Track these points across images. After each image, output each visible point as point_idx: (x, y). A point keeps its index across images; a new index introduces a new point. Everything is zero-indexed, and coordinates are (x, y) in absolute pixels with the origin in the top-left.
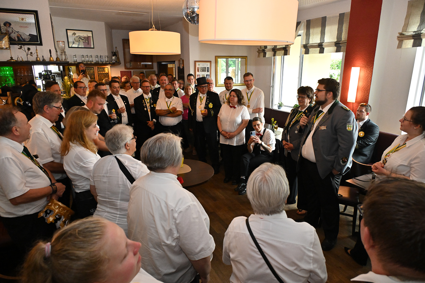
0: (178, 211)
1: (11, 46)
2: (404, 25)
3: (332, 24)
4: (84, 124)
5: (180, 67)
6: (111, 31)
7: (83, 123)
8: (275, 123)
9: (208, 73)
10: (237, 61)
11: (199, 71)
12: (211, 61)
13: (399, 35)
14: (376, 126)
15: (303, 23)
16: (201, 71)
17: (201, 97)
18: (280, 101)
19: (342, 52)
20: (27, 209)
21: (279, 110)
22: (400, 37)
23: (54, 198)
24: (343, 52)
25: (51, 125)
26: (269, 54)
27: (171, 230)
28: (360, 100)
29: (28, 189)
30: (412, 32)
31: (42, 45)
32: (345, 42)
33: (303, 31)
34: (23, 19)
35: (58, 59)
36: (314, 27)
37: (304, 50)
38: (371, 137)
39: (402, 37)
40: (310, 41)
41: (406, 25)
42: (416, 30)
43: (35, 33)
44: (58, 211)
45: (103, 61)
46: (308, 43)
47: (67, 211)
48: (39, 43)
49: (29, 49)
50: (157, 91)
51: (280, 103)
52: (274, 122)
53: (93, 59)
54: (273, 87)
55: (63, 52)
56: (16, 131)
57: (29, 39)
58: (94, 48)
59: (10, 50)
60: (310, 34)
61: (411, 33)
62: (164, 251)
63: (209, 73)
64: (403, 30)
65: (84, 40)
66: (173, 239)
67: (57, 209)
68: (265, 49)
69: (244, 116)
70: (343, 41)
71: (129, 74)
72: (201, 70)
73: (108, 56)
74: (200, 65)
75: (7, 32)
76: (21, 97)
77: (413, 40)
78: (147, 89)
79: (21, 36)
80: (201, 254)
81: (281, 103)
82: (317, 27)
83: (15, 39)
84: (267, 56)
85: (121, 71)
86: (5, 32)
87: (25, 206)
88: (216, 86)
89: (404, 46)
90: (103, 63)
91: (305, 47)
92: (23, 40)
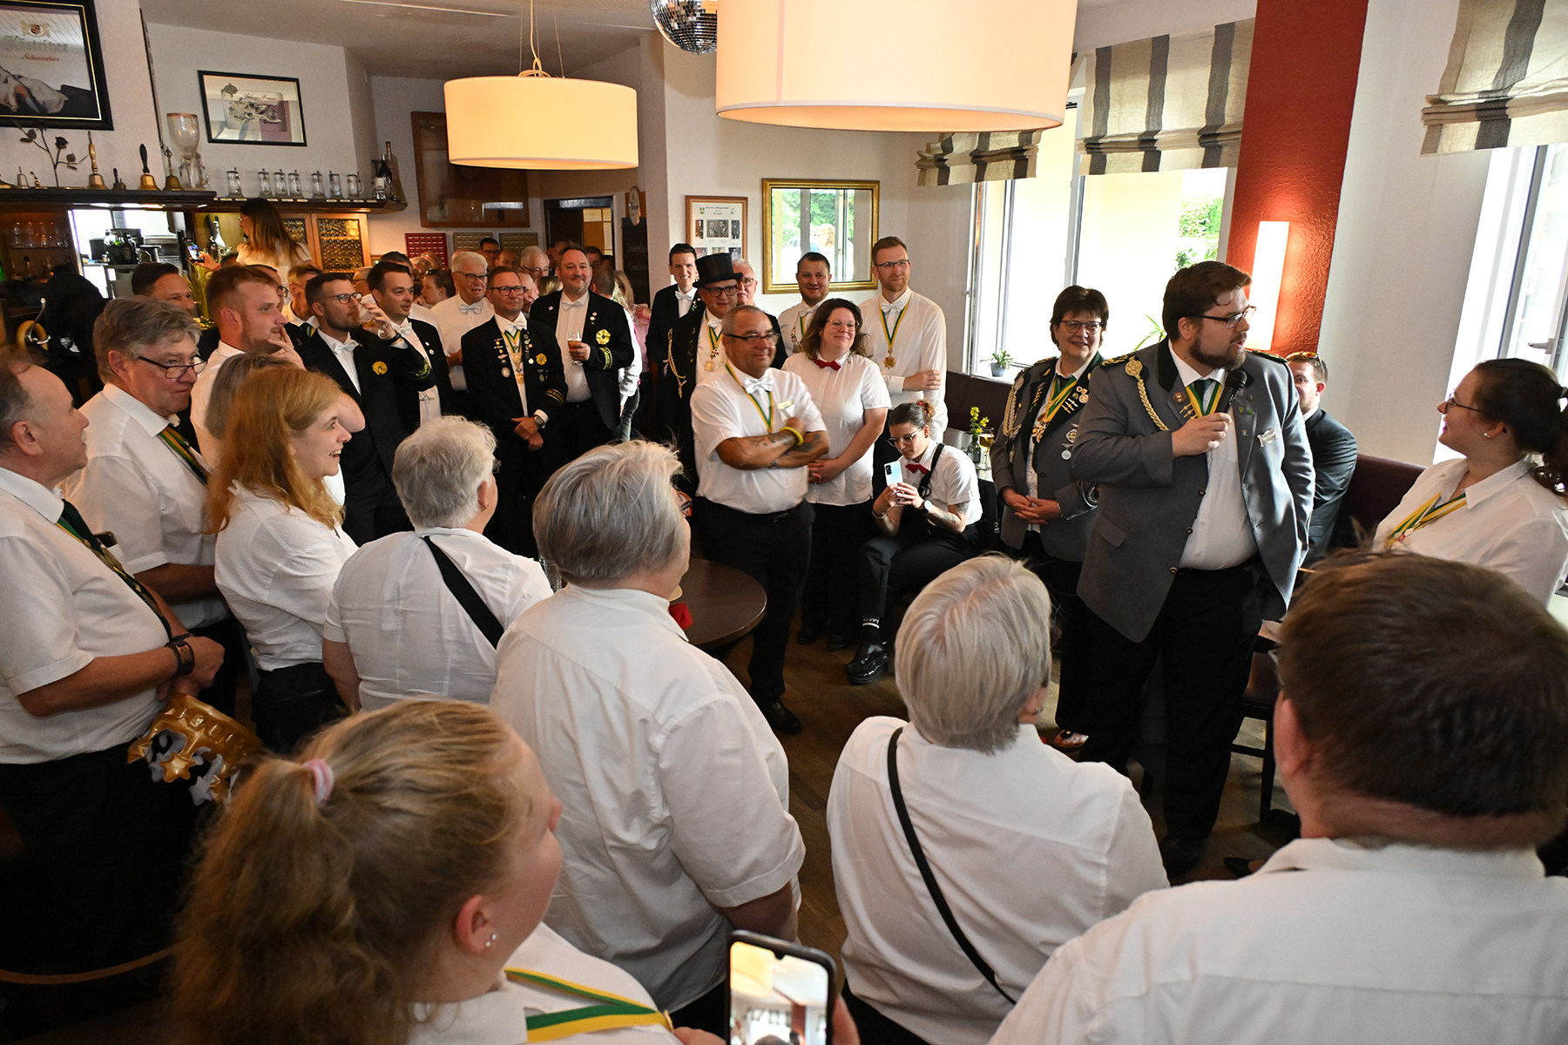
0: (666, 727)
2: (1448, 68)
3: (1188, 63)
4: (288, 418)
5: (630, 218)
6: (369, 80)
7: (282, 413)
8: (984, 425)
9: (735, 240)
10: (841, 199)
11: (702, 233)
12: (746, 199)
13: (1430, 105)
14: (1347, 434)
15: (1085, 60)
16: (708, 236)
17: (712, 329)
18: (999, 346)
19: (1226, 168)
20: (86, 731)
21: (996, 379)
22: (1434, 111)
23: (183, 688)
24: (1229, 166)
25: (162, 424)
26: (959, 174)
27: (638, 795)
28: (1288, 340)
29: (89, 657)
30: (1476, 93)
31: (112, 129)
32: (1237, 129)
33: (1085, 88)
34: (36, 31)
35: (173, 182)
36: (1123, 75)
37: (1086, 158)
38: (1326, 474)
39: (1439, 113)
40: (1108, 125)
41: (1455, 70)
42: (1490, 88)
44: (205, 737)
45: (341, 195)
46: (1102, 134)
47: (237, 737)
49: (61, 143)
50: (551, 308)
51: (1000, 354)
52: (978, 422)
53: (302, 185)
54: (974, 293)
55: (192, 155)
56: (26, 441)
57: (62, 105)
58: (304, 145)
60: (1111, 101)
61: (1471, 97)
62: (615, 870)
63: (738, 243)
64: (1443, 88)
65: (267, 116)
66: (649, 826)
67: (198, 729)
68: (944, 155)
69: (871, 398)
70: (1229, 126)
71: (437, 245)
72: (708, 232)
73: (360, 175)
74: (705, 213)
76: (41, 322)
77: (1479, 122)
78: (513, 298)
79: (32, 91)
80: (752, 882)
81: (1004, 354)
82: (1135, 73)
83: (5, 104)
84: (952, 181)
85: (407, 235)
87: (76, 720)
88: (764, 291)
89: (1447, 144)
90: (338, 201)
91: (1092, 149)
92: (37, 110)
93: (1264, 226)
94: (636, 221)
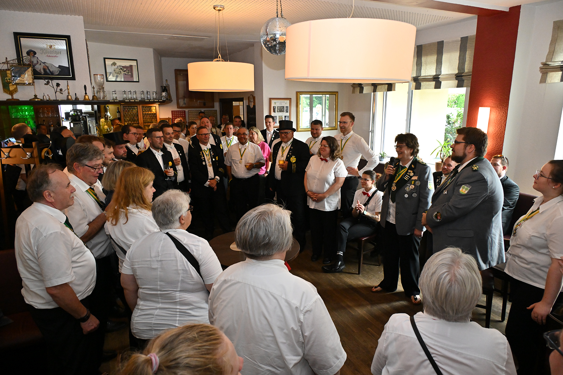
1: (35, 80)
2: (549, 52)
3: (451, 51)
5: (250, 105)
6: (161, 59)
9: (287, 113)
10: (324, 98)
11: (275, 111)
12: (291, 99)
13: (542, 66)
14: (516, 186)
16: (277, 112)
18: (382, 150)
22: (544, 68)
24: (467, 87)
25: (87, 187)
26: (366, 90)
30: (560, 61)
31: (75, 80)
32: (470, 74)
34: (51, 47)
35: (95, 97)
36: (427, 55)
37: (414, 84)
38: (506, 199)
39: (546, 69)
40: (422, 72)
41: (552, 53)
43: (66, 64)
45: (150, 99)
46: (419, 75)
48: (71, 76)
49: (58, 85)
51: (382, 153)
53: (137, 95)
54: (373, 131)
55: (101, 87)
56: (48, 197)
57: (59, 72)
58: (138, 82)
59: (34, 85)
60: (422, 64)
61: (558, 63)
64: (547, 60)
65: (126, 72)
69: (338, 173)
70: (467, 73)
72: (277, 110)
73: (157, 92)
74: (276, 104)
75: (30, 64)
76: (50, 148)
77: (561, 72)
78: (206, 138)
79: (49, 67)
81: (384, 153)
82: (431, 54)
83: (40, 72)
84: (364, 92)
85: (172, 111)
86: (27, 63)
89: (549, 80)
90: (149, 101)
91: (416, 81)
92: (50, 74)
93: (481, 109)
94: (252, 106)
